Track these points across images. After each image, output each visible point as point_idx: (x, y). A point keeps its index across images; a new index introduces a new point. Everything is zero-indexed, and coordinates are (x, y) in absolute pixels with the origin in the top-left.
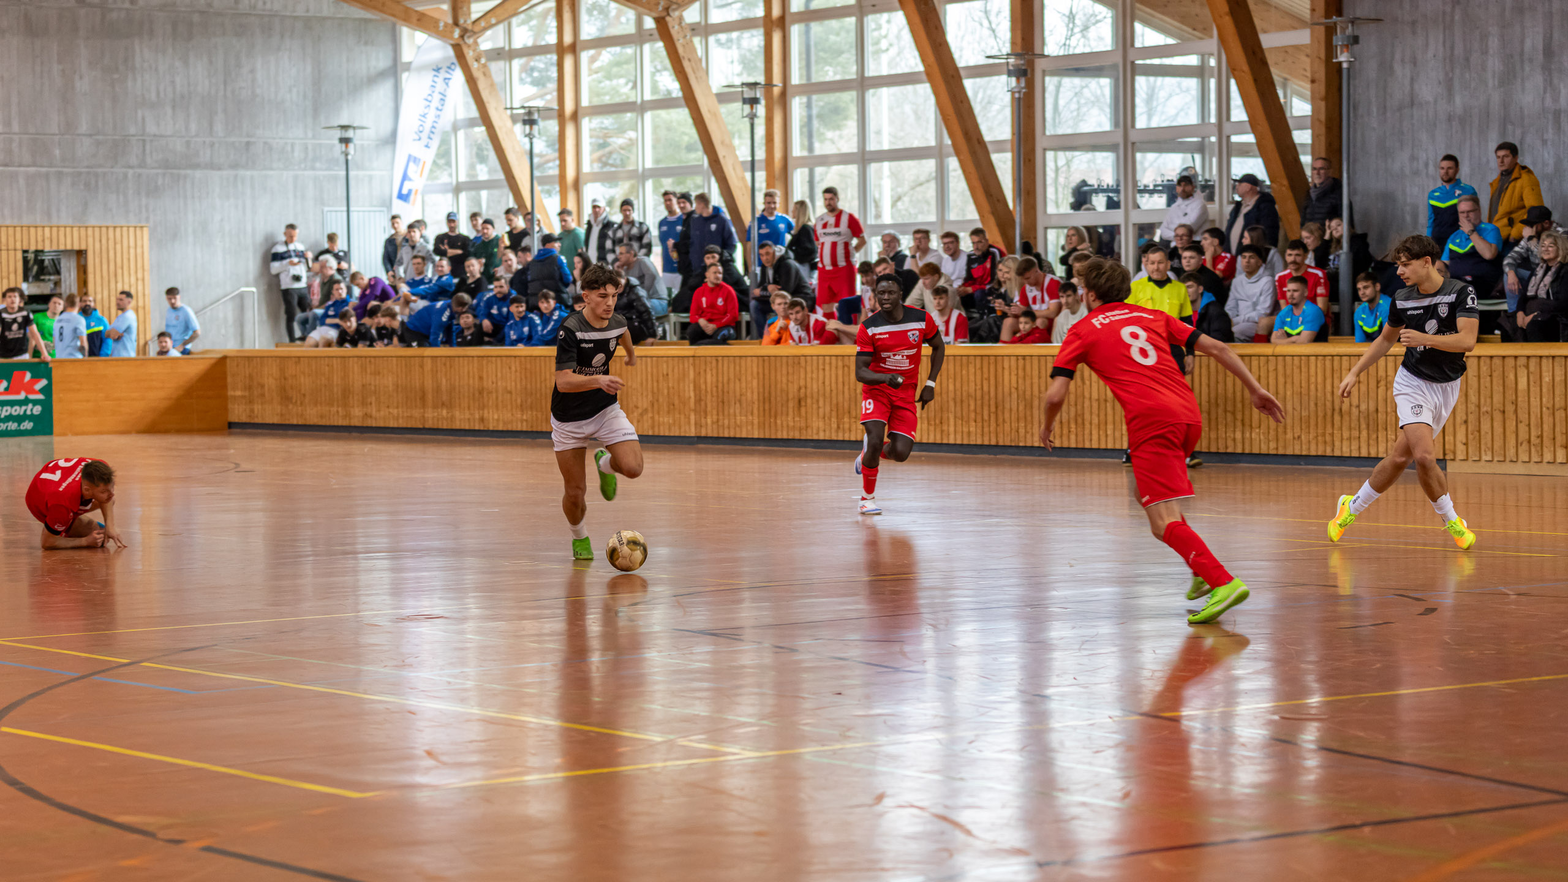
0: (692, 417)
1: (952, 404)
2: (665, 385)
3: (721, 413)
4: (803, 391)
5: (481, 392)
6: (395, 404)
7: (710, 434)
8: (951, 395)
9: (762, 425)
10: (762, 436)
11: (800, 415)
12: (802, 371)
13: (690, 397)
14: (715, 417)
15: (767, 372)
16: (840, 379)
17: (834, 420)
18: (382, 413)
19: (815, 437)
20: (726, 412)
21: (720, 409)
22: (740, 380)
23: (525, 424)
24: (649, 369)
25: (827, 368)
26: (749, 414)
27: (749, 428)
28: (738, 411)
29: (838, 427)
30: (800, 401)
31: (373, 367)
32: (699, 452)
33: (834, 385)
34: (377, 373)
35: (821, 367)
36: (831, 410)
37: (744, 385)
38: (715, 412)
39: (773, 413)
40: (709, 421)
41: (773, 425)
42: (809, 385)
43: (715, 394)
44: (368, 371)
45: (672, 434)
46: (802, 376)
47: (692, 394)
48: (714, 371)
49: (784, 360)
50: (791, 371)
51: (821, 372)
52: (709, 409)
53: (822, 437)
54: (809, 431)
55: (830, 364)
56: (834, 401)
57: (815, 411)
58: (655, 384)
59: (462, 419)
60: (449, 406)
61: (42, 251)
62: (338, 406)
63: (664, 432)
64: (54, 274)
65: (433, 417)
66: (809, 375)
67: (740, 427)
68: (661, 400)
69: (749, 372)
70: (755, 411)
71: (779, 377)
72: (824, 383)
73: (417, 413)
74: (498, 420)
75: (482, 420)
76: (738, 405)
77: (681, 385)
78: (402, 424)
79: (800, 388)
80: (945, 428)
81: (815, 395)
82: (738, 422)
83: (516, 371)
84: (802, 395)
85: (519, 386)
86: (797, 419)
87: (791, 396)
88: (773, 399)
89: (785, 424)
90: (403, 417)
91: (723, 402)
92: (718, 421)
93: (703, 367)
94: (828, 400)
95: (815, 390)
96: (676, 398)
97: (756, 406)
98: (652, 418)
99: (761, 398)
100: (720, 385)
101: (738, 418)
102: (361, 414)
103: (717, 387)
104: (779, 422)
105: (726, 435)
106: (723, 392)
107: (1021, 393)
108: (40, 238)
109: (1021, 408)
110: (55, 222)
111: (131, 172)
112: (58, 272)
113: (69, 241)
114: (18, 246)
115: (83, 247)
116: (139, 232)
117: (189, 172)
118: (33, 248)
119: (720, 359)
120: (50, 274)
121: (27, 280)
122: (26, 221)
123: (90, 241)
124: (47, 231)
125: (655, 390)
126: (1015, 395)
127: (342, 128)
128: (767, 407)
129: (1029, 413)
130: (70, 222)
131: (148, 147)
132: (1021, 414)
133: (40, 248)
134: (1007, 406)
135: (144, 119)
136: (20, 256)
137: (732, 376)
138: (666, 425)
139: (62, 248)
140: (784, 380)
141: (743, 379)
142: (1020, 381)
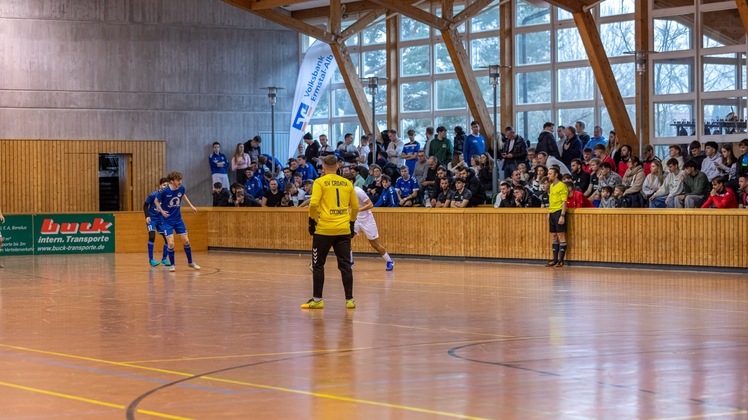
0: (463, 246)
1: (606, 240)
2: (448, 228)
3: (478, 245)
4: (524, 232)
6: (299, 238)
7: (472, 256)
8: (606, 235)
9: (501, 251)
10: (501, 257)
11: (522, 246)
12: (523, 222)
13: (461, 236)
14: (475, 246)
15: (504, 222)
17: (541, 248)
18: (292, 242)
19: (530, 258)
20: (481, 244)
21: (478, 242)
22: (489, 226)
24: (439, 220)
25: (537, 220)
26: (494, 245)
27: (494, 252)
28: (487, 244)
29: (543, 252)
30: (522, 238)
31: (287, 217)
32: (466, 265)
33: (541, 230)
34: (289, 221)
35: (534, 220)
36: (539, 243)
37: (491, 229)
38: (475, 243)
39: (507, 244)
40: (472, 248)
41: (507, 250)
42: (527, 230)
43: (475, 234)
44: (285, 220)
45: (451, 255)
46: (524, 224)
47: (463, 234)
48: (475, 221)
49: (514, 216)
50: (517, 222)
51: (534, 222)
52: (472, 242)
53: (534, 258)
54: (527, 254)
56: (541, 238)
57: (530, 244)
58: (442, 228)
61: (108, 154)
62: (268, 239)
63: (447, 254)
64: (114, 167)
66: (527, 224)
67: (489, 252)
68: (445, 237)
69: (494, 222)
70: (497, 243)
71: (510, 225)
72: (535, 228)
76: (488, 240)
77: (457, 229)
79: (522, 231)
80: (602, 253)
81: (530, 235)
82: (488, 249)
84: (523, 235)
86: (520, 248)
87: (517, 235)
88: (507, 237)
89: (513, 250)
90: (303, 245)
91: (479, 238)
92: (477, 248)
93: (469, 219)
94: (537, 238)
95: (530, 232)
96: (454, 235)
97: (498, 240)
98: (441, 247)
99: (501, 236)
100: (478, 229)
101: (488, 247)
102: (280, 243)
103: (476, 230)
104: (510, 249)
105: (481, 256)
106: (480, 233)
107: (644, 235)
108: (108, 148)
109: (644, 243)
110: (116, 138)
111: (156, 112)
112: (116, 165)
113: (123, 149)
114: (97, 151)
115: (131, 152)
116: (160, 144)
117: (187, 112)
118: (104, 152)
119: (478, 215)
120: (112, 166)
121: (100, 170)
122: (100, 138)
123: (135, 148)
124: (112, 143)
125: (442, 231)
126: (640, 236)
127: (270, 88)
128: (504, 241)
129: (648, 245)
130: (124, 139)
131: (166, 99)
132: (644, 246)
133: (108, 152)
134: (636, 241)
135: (164, 83)
136: (97, 156)
137: (485, 224)
138: (448, 250)
139: (120, 152)
140: (514, 227)
141: (491, 226)
142: (644, 228)
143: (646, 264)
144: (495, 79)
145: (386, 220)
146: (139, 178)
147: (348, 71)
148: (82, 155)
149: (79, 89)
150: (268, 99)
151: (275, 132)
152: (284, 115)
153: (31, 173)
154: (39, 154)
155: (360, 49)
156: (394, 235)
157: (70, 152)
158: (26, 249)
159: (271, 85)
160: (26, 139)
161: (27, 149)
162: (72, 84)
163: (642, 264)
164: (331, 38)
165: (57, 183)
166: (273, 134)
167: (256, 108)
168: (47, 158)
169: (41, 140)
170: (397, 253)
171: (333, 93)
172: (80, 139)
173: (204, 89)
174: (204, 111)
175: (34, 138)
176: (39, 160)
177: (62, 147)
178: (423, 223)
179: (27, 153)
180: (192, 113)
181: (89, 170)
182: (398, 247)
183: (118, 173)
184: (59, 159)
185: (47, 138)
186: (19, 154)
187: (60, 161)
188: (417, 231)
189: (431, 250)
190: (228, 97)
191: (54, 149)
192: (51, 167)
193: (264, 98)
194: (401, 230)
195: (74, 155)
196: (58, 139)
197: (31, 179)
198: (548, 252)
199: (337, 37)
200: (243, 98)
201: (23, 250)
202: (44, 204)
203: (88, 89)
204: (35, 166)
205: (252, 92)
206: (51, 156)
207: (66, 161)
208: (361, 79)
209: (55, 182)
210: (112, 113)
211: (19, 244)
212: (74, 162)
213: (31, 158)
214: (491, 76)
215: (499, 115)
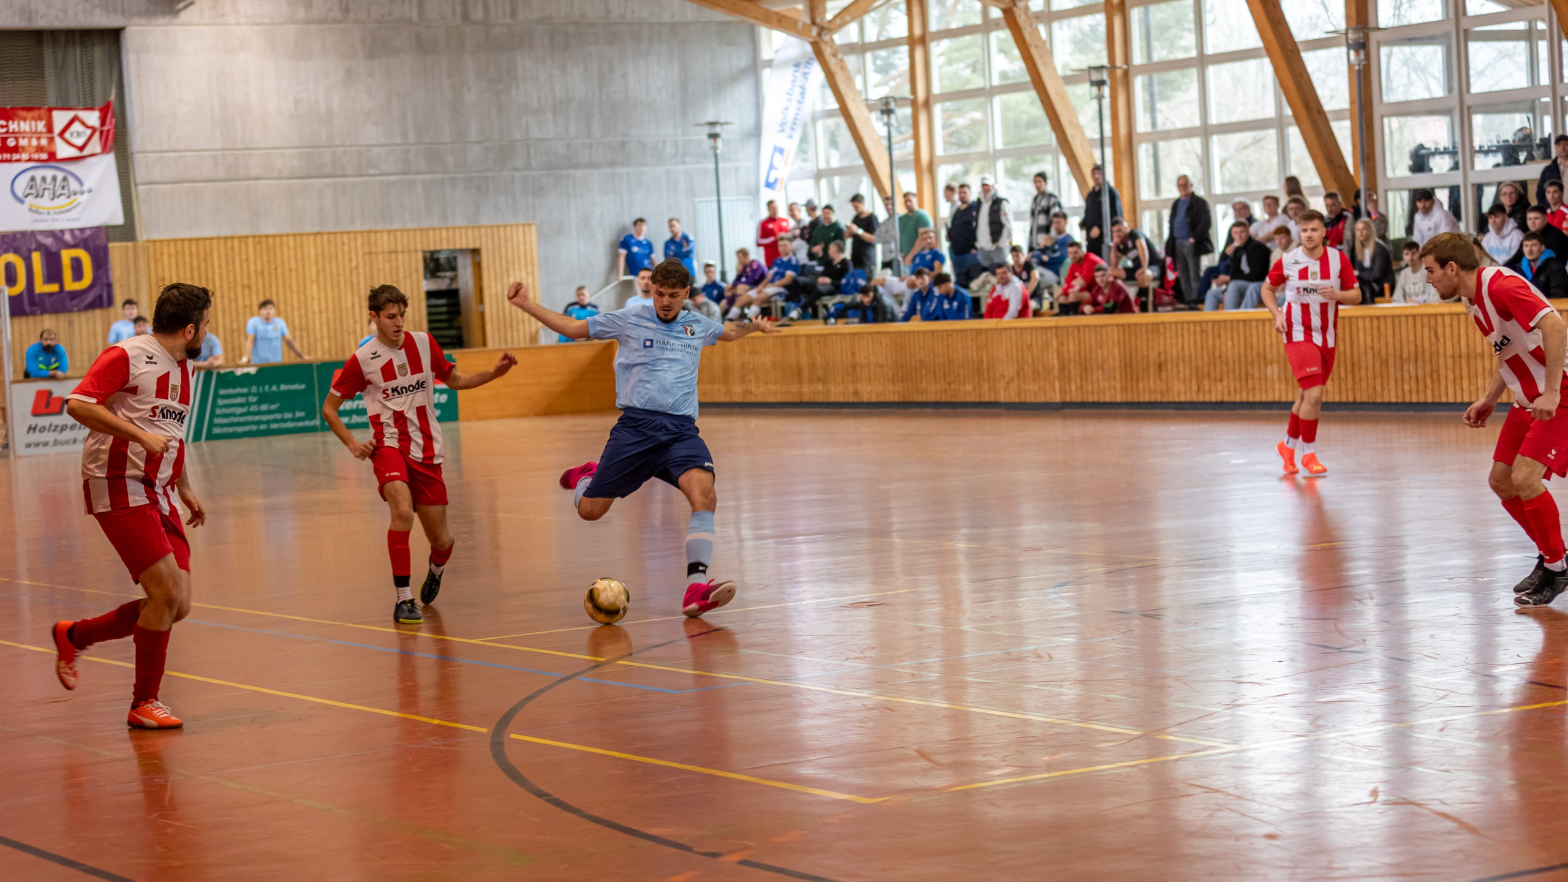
0: (1057, 385)
2: (1030, 354)
3: (1084, 380)
4: (1163, 356)
5: (854, 367)
6: (773, 381)
7: (1074, 399)
9: (1124, 390)
10: (1125, 400)
11: (1161, 379)
12: (1162, 337)
13: (1053, 366)
14: (1079, 384)
15: (1127, 339)
16: (1199, 345)
17: (1194, 382)
18: (761, 389)
19: (1177, 399)
20: (1089, 379)
21: (1084, 376)
22: (1101, 348)
23: (897, 396)
24: (1014, 340)
25: (1186, 333)
26: (1112, 380)
27: (1112, 392)
28: (1100, 377)
29: (1199, 390)
30: (1160, 366)
32: (1065, 417)
34: (754, 352)
35: (1179, 332)
36: (1191, 374)
37: (1105, 353)
38: (1078, 379)
39: (1135, 377)
40: (1073, 387)
41: (1135, 390)
42: (1169, 350)
43: (1078, 361)
45: (1038, 400)
46: (1162, 342)
47: (1056, 362)
48: (1077, 340)
49: (1144, 328)
50: (1150, 337)
52: (1073, 376)
53: (1183, 400)
54: (1171, 393)
55: (1189, 330)
56: (1194, 365)
57: (1175, 375)
58: (1020, 354)
59: (837, 392)
60: (824, 380)
61: (438, 252)
63: (1030, 398)
64: (449, 271)
65: (809, 392)
66: (1168, 341)
67: (1104, 392)
68: (1026, 368)
70: (1118, 377)
71: (1139, 344)
72: (1183, 348)
73: (794, 388)
74: (871, 393)
75: (856, 393)
76: (1100, 371)
77: (1045, 354)
78: (780, 398)
79: (1159, 354)
81: (1175, 360)
82: (1101, 388)
83: (886, 346)
84: (1162, 360)
85: (890, 361)
86: (1158, 383)
87: (1151, 361)
88: (1134, 365)
89: (1146, 387)
90: (781, 393)
91: (1086, 369)
92: (1082, 387)
93: (1065, 336)
94: (1187, 365)
95: (1175, 354)
96: (1041, 366)
97: (1118, 372)
98: (1019, 386)
99: (1123, 364)
100: (1083, 353)
101: (1101, 384)
102: (741, 391)
103: (1080, 355)
104: (1141, 386)
105: (1090, 399)
106: (1085, 359)
107: (1376, 352)
108: (438, 240)
109: (1377, 365)
110: (451, 223)
111: (517, 174)
112: (453, 268)
113: (464, 241)
114: (419, 247)
115: (477, 246)
116: (527, 229)
117: (571, 172)
118: (432, 248)
119: (1081, 329)
120: (446, 271)
121: (425, 278)
122: (424, 224)
123: (484, 239)
124: (444, 232)
125: (1020, 359)
126: (1370, 354)
127: (712, 124)
128: (1129, 372)
129: (1384, 371)
130: (464, 223)
131: (532, 151)
132: (1378, 372)
133: (438, 248)
134: (1363, 364)
135: (527, 125)
136: (420, 256)
137: (1094, 345)
138: (1032, 393)
139: (458, 247)
140: (1145, 347)
141: (1105, 347)
142: (1376, 340)
143: (1382, 404)
144: (1099, 89)
145: (922, 344)
146: (493, 291)
147: (843, 87)
148: (393, 256)
149: (382, 141)
150: (708, 143)
151: (723, 198)
152: (737, 169)
153: (308, 292)
154: (320, 258)
155: (860, 48)
156: (937, 370)
157: (373, 250)
158: (307, 423)
159: (711, 119)
160: (296, 231)
161: (299, 251)
162: (371, 134)
163: (1375, 403)
164: (810, 31)
165: (353, 306)
166: (719, 202)
167: (688, 159)
168: (334, 264)
169: (321, 234)
170: (944, 400)
171: (820, 125)
172: (389, 227)
173: (596, 129)
174: (598, 167)
175: (309, 230)
176: (321, 266)
177: (359, 242)
178: (986, 346)
179: (299, 257)
180: (579, 173)
181: (408, 281)
182: (946, 391)
183: (457, 282)
184: (354, 264)
185: (331, 228)
186: (286, 259)
187: (357, 267)
188: (975, 359)
189: (1002, 393)
190: (639, 142)
191: (346, 248)
192: (342, 280)
193: (700, 142)
194: (949, 361)
195: (380, 256)
196: (350, 228)
197: (309, 302)
198: (1207, 388)
199: (822, 30)
200: (664, 142)
201: (300, 424)
202: (333, 344)
203: (398, 140)
204: (314, 277)
205: (679, 131)
206: (340, 260)
207: (368, 267)
208: (867, 100)
209: (350, 304)
210: (442, 182)
211: (294, 414)
212: (381, 267)
213: (307, 264)
214: (1093, 83)
215: (1109, 152)
